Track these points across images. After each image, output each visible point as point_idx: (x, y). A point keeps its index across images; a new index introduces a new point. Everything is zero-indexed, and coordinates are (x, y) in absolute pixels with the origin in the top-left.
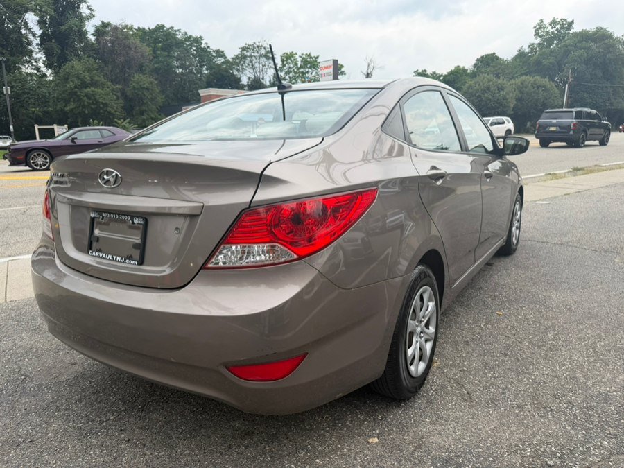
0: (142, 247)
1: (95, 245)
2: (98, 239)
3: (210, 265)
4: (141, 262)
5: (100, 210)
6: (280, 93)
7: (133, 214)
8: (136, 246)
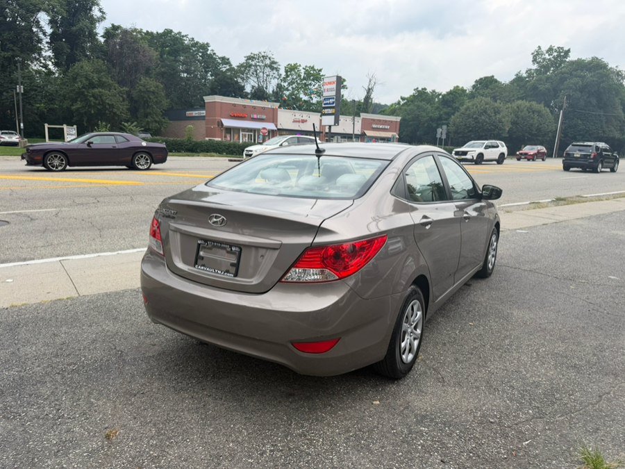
0: (237, 266)
1: (199, 261)
2: (202, 258)
3: (283, 280)
4: (236, 275)
5: (206, 240)
6: (317, 156)
7: (231, 244)
8: (232, 265)
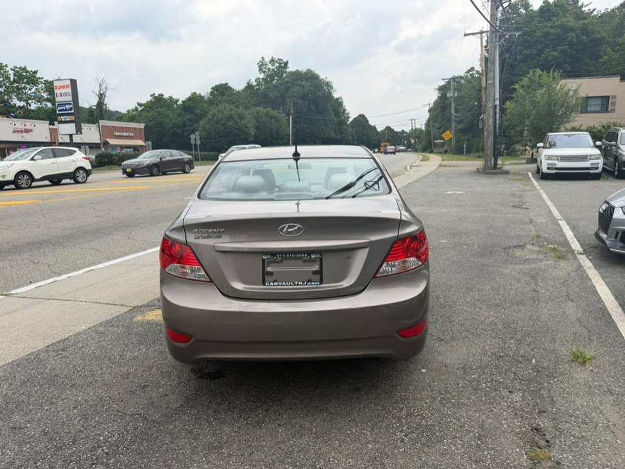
0: (320, 273)
2: (271, 274)
3: (378, 275)
4: (321, 283)
5: (273, 253)
7: (309, 252)
8: (315, 273)
